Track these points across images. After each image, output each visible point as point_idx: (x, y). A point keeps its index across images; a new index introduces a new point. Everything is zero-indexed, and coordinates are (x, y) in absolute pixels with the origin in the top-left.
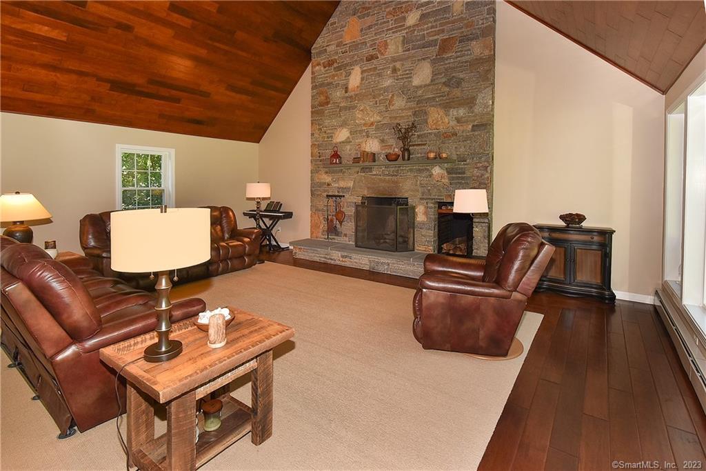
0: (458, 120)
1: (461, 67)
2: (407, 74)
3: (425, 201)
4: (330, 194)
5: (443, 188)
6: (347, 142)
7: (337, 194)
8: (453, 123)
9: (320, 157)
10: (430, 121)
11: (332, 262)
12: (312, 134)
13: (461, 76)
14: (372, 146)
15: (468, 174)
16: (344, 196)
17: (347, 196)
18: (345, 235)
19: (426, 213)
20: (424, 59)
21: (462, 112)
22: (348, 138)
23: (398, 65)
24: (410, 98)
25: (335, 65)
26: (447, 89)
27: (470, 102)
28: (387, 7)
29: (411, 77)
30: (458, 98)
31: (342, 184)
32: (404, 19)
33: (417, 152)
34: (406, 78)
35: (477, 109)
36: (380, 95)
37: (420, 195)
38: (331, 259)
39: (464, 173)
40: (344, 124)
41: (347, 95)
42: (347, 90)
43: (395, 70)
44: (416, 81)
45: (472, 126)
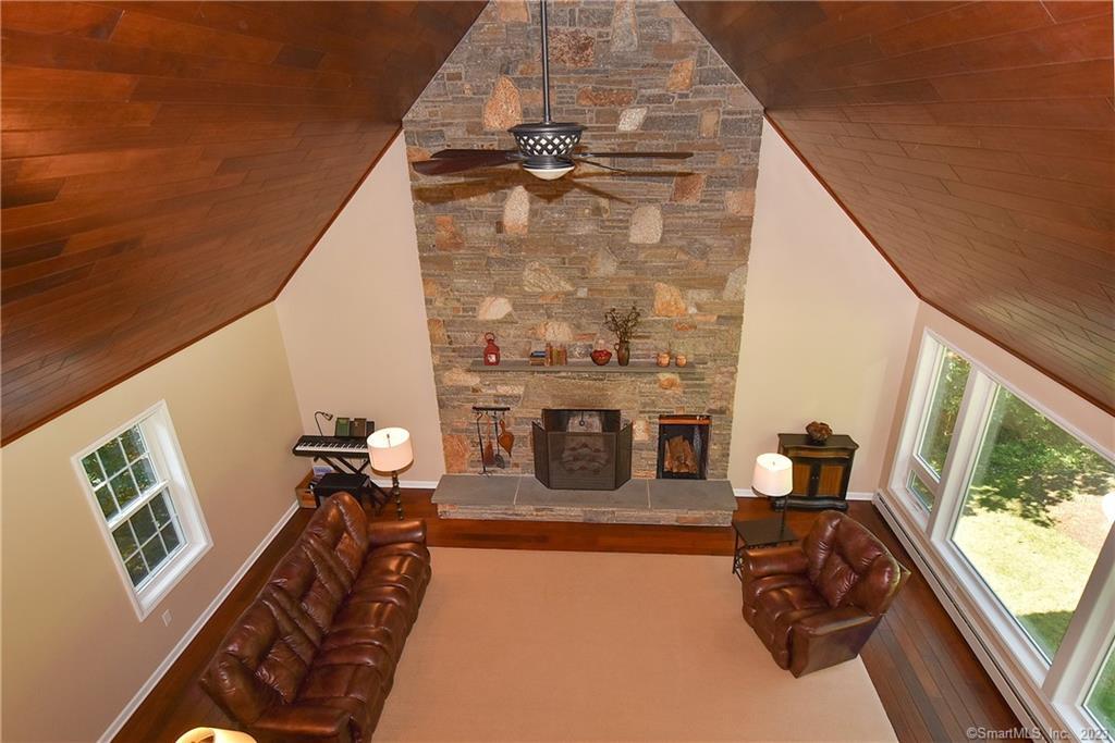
0: (699, 307)
1: (708, 227)
2: (621, 221)
3: (647, 415)
4: (481, 405)
5: (673, 397)
6: (507, 321)
7: (494, 405)
8: (692, 310)
9: (450, 343)
10: (658, 305)
11: (518, 518)
12: (428, 302)
13: (709, 241)
14: (558, 333)
15: (708, 381)
16: (509, 409)
17: (514, 409)
18: (517, 465)
19: (647, 430)
20: (650, 201)
21: (704, 296)
22: (509, 315)
23: (604, 201)
24: (625, 262)
26: (684, 257)
27: (718, 284)
28: (583, 80)
29: (627, 228)
30: (701, 274)
31: (502, 390)
32: (616, 117)
33: (637, 347)
34: (620, 228)
35: (728, 294)
36: (570, 248)
37: (637, 407)
38: (516, 515)
39: (703, 379)
40: (498, 291)
41: (500, 236)
42: (500, 227)
43: (597, 210)
44: (636, 236)
45: (719, 317)
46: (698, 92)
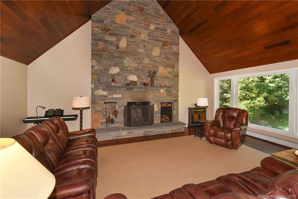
0: (169, 72)
1: (170, 53)
2: (150, 49)
3: (157, 103)
4: (107, 101)
5: (164, 97)
6: (118, 74)
7: (111, 101)
8: (168, 73)
9: (99, 81)
10: (160, 71)
12: (93, 67)
13: (170, 57)
14: (133, 78)
15: (172, 92)
16: (116, 102)
17: (118, 102)
18: (118, 123)
19: (158, 107)
20: (157, 46)
21: (170, 69)
22: (119, 72)
23: (146, 44)
24: (151, 60)
25: (110, 32)
26: (165, 60)
27: (173, 67)
29: (152, 51)
30: (169, 64)
31: (115, 96)
32: (149, 25)
33: (155, 83)
34: (150, 51)
35: (175, 70)
36: (138, 55)
37: (155, 100)
38: (121, 136)
39: (171, 92)
40: (115, 65)
41: (117, 50)
42: (118, 47)
43: (145, 46)
44: (154, 54)
45: (174, 75)
46: (166, 24)
